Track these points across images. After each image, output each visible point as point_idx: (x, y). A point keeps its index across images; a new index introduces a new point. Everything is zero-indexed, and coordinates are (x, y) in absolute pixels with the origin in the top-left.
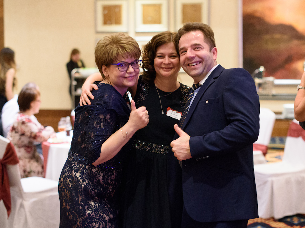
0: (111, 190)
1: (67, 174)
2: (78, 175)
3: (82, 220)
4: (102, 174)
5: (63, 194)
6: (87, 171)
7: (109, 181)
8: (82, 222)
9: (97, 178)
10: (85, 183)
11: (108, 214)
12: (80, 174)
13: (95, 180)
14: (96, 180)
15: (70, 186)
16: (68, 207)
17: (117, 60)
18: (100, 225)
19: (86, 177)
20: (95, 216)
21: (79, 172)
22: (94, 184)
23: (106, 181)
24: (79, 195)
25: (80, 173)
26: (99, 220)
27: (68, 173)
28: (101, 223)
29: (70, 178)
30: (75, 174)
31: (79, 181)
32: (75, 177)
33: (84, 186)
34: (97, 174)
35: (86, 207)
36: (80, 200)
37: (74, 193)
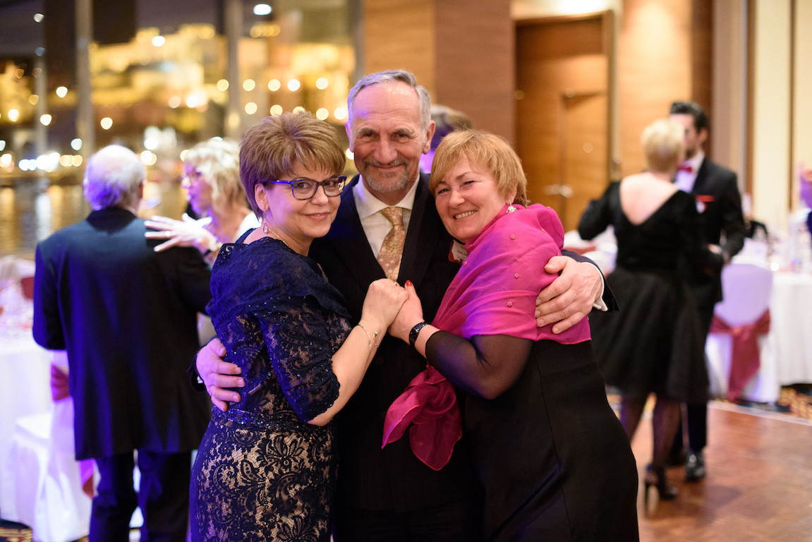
1: (219, 458)
2: (253, 456)
4: (305, 446)
5: (210, 507)
6: (273, 445)
7: (323, 457)
9: (297, 458)
10: (271, 475)
12: (258, 455)
13: (294, 464)
14: (297, 461)
15: (231, 486)
16: (224, 536)
19: (273, 461)
21: (253, 450)
22: (293, 472)
23: (315, 458)
24: (257, 504)
25: (257, 451)
27: (222, 457)
29: (229, 468)
30: (245, 456)
31: (255, 471)
32: (245, 463)
33: (271, 480)
34: (295, 447)
35: (274, 532)
36: (258, 516)
37: (244, 500)
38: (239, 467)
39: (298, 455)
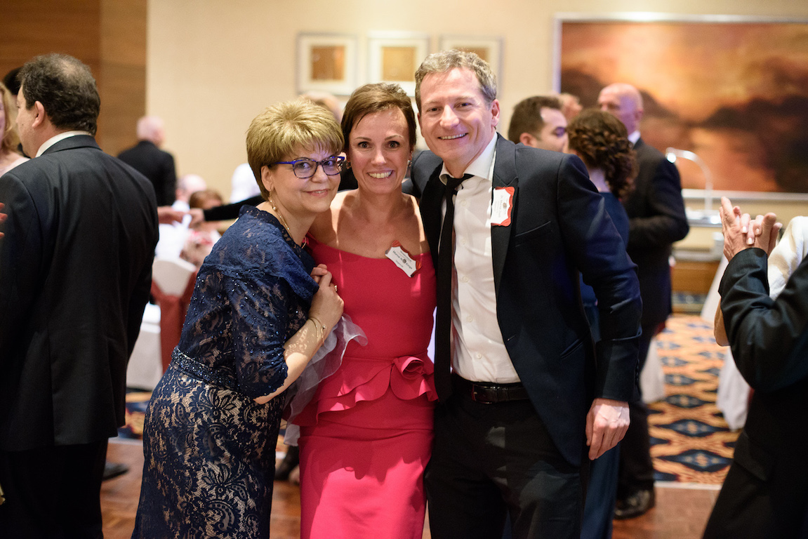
0: (255, 440)
1: (162, 397)
2: (187, 400)
3: (188, 500)
4: (238, 404)
5: (151, 440)
6: (206, 395)
7: (254, 420)
8: (185, 504)
9: (227, 412)
10: (200, 421)
11: (245, 498)
12: (191, 401)
13: (223, 416)
14: (226, 414)
15: (167, 425)
16: (161, 469)
17: (291, 154)
18: (223, 517)
19: (203, 409)
20: (217, 497)
21: (188, 395)
22: (221, 424)
23: (246, 419)
25: (191, 397)
26: (224, 507)
27: (165, 397)
28: (227, 514)
29: (167, 408)
30: (181, 400)
31: (187, 415)
32: (179, 406)
33: (199, 426)
34: (228, 401)
35: (200, 474)
36: (187, 457)
37: (175, 440)
38: (174, 408)
39: (229, 410)
